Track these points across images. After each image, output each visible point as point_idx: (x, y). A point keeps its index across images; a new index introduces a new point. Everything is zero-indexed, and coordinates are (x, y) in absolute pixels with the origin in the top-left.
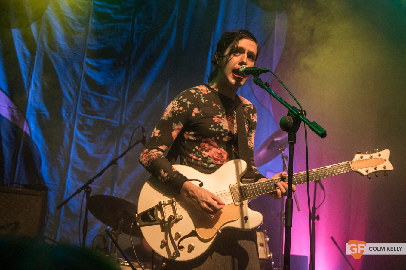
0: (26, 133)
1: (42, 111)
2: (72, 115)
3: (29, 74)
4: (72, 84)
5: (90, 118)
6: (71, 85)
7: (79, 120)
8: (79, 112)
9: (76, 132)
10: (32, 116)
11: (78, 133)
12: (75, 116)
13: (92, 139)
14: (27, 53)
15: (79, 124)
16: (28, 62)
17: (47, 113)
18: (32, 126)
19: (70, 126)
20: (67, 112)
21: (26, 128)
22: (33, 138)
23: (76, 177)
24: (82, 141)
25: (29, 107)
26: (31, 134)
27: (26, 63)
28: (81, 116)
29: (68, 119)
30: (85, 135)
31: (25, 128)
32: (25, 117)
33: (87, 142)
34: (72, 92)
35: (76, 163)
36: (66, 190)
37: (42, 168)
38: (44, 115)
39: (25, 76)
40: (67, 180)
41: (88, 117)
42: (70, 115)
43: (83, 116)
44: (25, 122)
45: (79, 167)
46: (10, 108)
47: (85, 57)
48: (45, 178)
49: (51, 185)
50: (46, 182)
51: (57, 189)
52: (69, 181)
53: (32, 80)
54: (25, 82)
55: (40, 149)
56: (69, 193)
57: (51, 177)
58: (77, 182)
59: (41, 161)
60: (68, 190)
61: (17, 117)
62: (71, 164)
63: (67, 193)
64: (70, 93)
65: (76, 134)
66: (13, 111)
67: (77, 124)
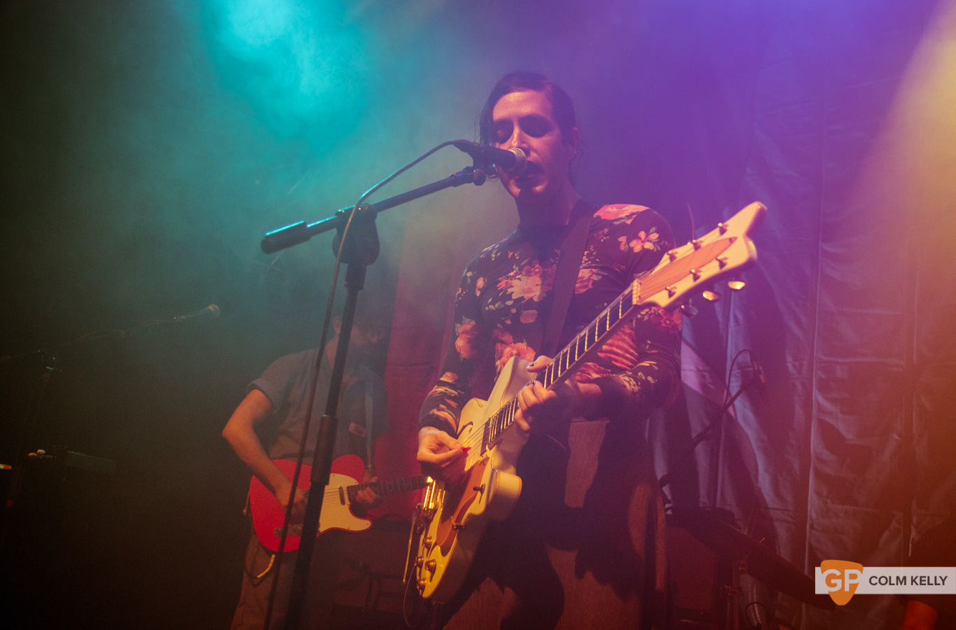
1: (750, 367)
2: (805, 362)
5: (842, 364)
6: (797, 304)
7: (819, 373)
8: (819, 355)
9: (816, 398)
10: (734, 379)
12: (811, 365)
13: (848, 406)
15: (821, 380)
19: (803, 385)
20: (794, 360)
22: (740, 420)
23: (825, 491)
24: (830, 414)
26: (735, 414)
28: (823, 361)
29: (799, 373)
30: (834, 401)
32: (724, 383)
33: (840, 415)
34: (803, 318)
35: (821, 461)
36: (809, 522)
37: (760, 477)
40: (809, 499)
41: (838, 363)
42: (801, 364)
43: (828, 361)
44: (726, 392)
45: (829, 470)
46: (699, 370)
47: (820, 242)
48: (767, 498)
49: (779, 512)
50: (770, 506)
51: (790, 519)
52: (813, 501)
53: (731, 311)
54: (720, 318)
55: (753, 441)
56: (816, 526)
57: (778, 494)
58: (829, 501)
59: (756, 465)
60: (811, 518)
61: (711, 386)
62: (812, 466)
63: (812, 527)
64: (798, 321)
65: (817, 402)
66: (703, 375)
67: (816, 381)
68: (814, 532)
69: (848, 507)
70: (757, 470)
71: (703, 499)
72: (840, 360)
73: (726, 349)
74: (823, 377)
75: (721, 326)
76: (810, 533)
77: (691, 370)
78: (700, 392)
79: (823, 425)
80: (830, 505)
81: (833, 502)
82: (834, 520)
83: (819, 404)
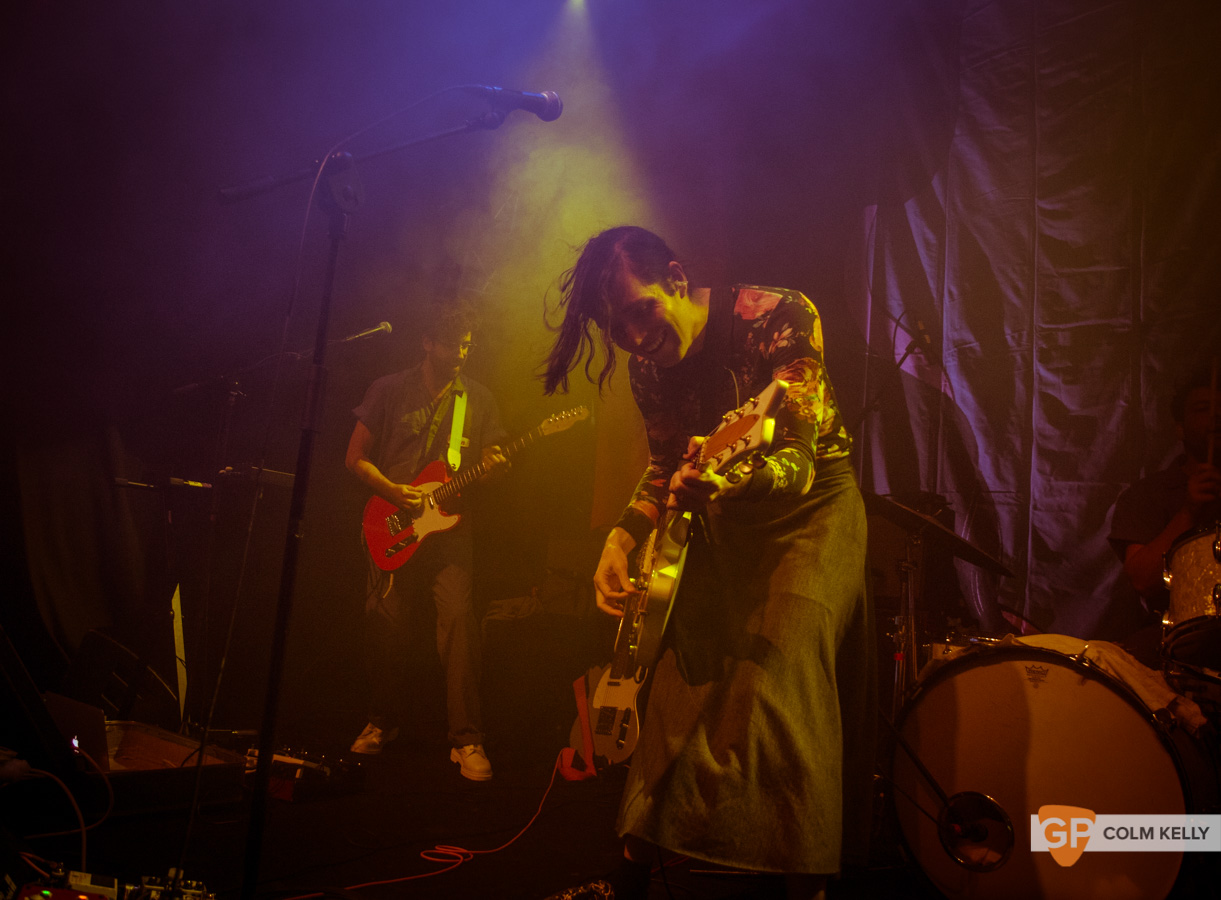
0: (945, 395)
1: (966, 344)
2: (1025, 333)
3: (939, 278)
4: (1018, 268)
5: (1063, 330)
6: (1015, 271)
7: (1040, 342)
8: (1038, 322)
9: (1037, 370)
10: (950, 359)
11: (1043, 372)
12: (1031, 334)
13: (1072, 376)
14: (931, 236)
15: (1041, 351)
16: (934, 254)
17: (975, 345)
18: (953, 377)
19: (1024, 358)
20: (1013, 332)
21: (946, 386)
22: (958, 402)
23: (1048, 469)
24: (1052, 386)
25: (945, 341)
26: (953, 395)
27: (931, 258)
28: (1043, 329)
29: (1019, 345)
30: (1055, 371)
31: (944, 387)
32: (941, 364)
33: (1063, 385)
34: (1020, 285)
35: (1044, 437)
36: (1032, 503)
37: (980, 460)
38: (972, 349)
39: (932, 284)
40: (1032, 478)
41: (1059, 329)
42: (1021, 336)
43: (1049, 329)
44: (943, 373)
45: (1052, 446)
47: (1036, 199)
48: (988, 481)
49: (1001, 495)
50: (991, 489)
51: (1014, 502)
52: (1036, 480)
53: (945, 286)
54: (935, 294)
55: (972, 423)
56: (1039, 506)
57: (999, 476)
58: (1052, 479)
59: (976, 447)
60: (1035, 500)
61: (927, 369)
62: (1035, 442)
63: (1035, 508)
64: (1016, 290)
65: (1038, 374)
66: (919, 358)
67: (1037, 351)
68: (1037, 512)
69: (1070, 483)
70: (977, 453)
71: (924, 488)
72: (1061, 327)
73: (942, 326)
74: (1044, 346)
75: (935, 304)
76: (1034, 513)
79: (1044, 397)
80: (1053, 483)
81: (1056, 479)
82: (1058, 499)
83: (1040, 376)
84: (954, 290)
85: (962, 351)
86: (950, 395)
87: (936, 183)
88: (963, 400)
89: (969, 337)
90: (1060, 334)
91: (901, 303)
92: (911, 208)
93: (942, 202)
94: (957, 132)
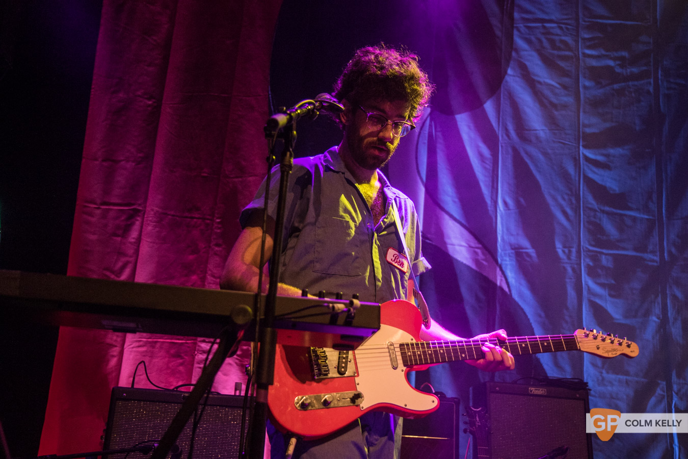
0: (502, 289)
1: (522, 248)
2: (574, 250)
3: (493, 187)
4: (566, 197)
5: (606, 254)
6: (564, 199)
7: (588, 260)
8: (584, 244)
9: (585, 282)
10: (508, 259)
11: (590, 283)
12: (579, 252)
13: (615, 291)
14: (486, 151)
15: (588, 267)
16: (488, 167)
17: (531, 251)
18: (510, 275)
19: (573, 269)
20: (565, 247)
21: (501, 280)
22: (515, 296)
23: (599, 363)
24: (599, 296)
26: (510, 290)
27: (485, 168)
28: (589, 251)
29: (569, 258)
30: (602, 285)
31: (499, 281)
32: (496, 261)
33: (608, 298)
34: (569, 211)
38: (528, 255)
39: (485, 191)
40: (585, 369)
41: (603, 253)
42: (570, 252)
43: (594, 251)
44: (498, 269)
46: (470, 247)
47: (581, 147)
48: (545, 367)
52: (589, 371)
53: (499, 195)
54: (488, 201)
55: (530, 317)
56: (593, 393)
57: (556, 364)
58: (604, 371)
61: (484, 263)
64: (565, 213)
65: (587, 285)
66: (476, 253)
67: (585, 267)
69: (619, 377)
74: (591, 264)
75: (489, 208)
77: (461, 246)
78: (474, 267)
79: (593, 304)
80: (605, 375)
81: (608, 373)
82: (609, 388)
83: (588, 287)
84: (510, 202)
85: (518, 253)
86: (506, 289)
87: (489, 107)
88: (521, 295)
89: (525, 243)
90: (604, 257)
91: (457, 200)
92: (463, 122)
93: (494, 124)
94: (510, 71)
